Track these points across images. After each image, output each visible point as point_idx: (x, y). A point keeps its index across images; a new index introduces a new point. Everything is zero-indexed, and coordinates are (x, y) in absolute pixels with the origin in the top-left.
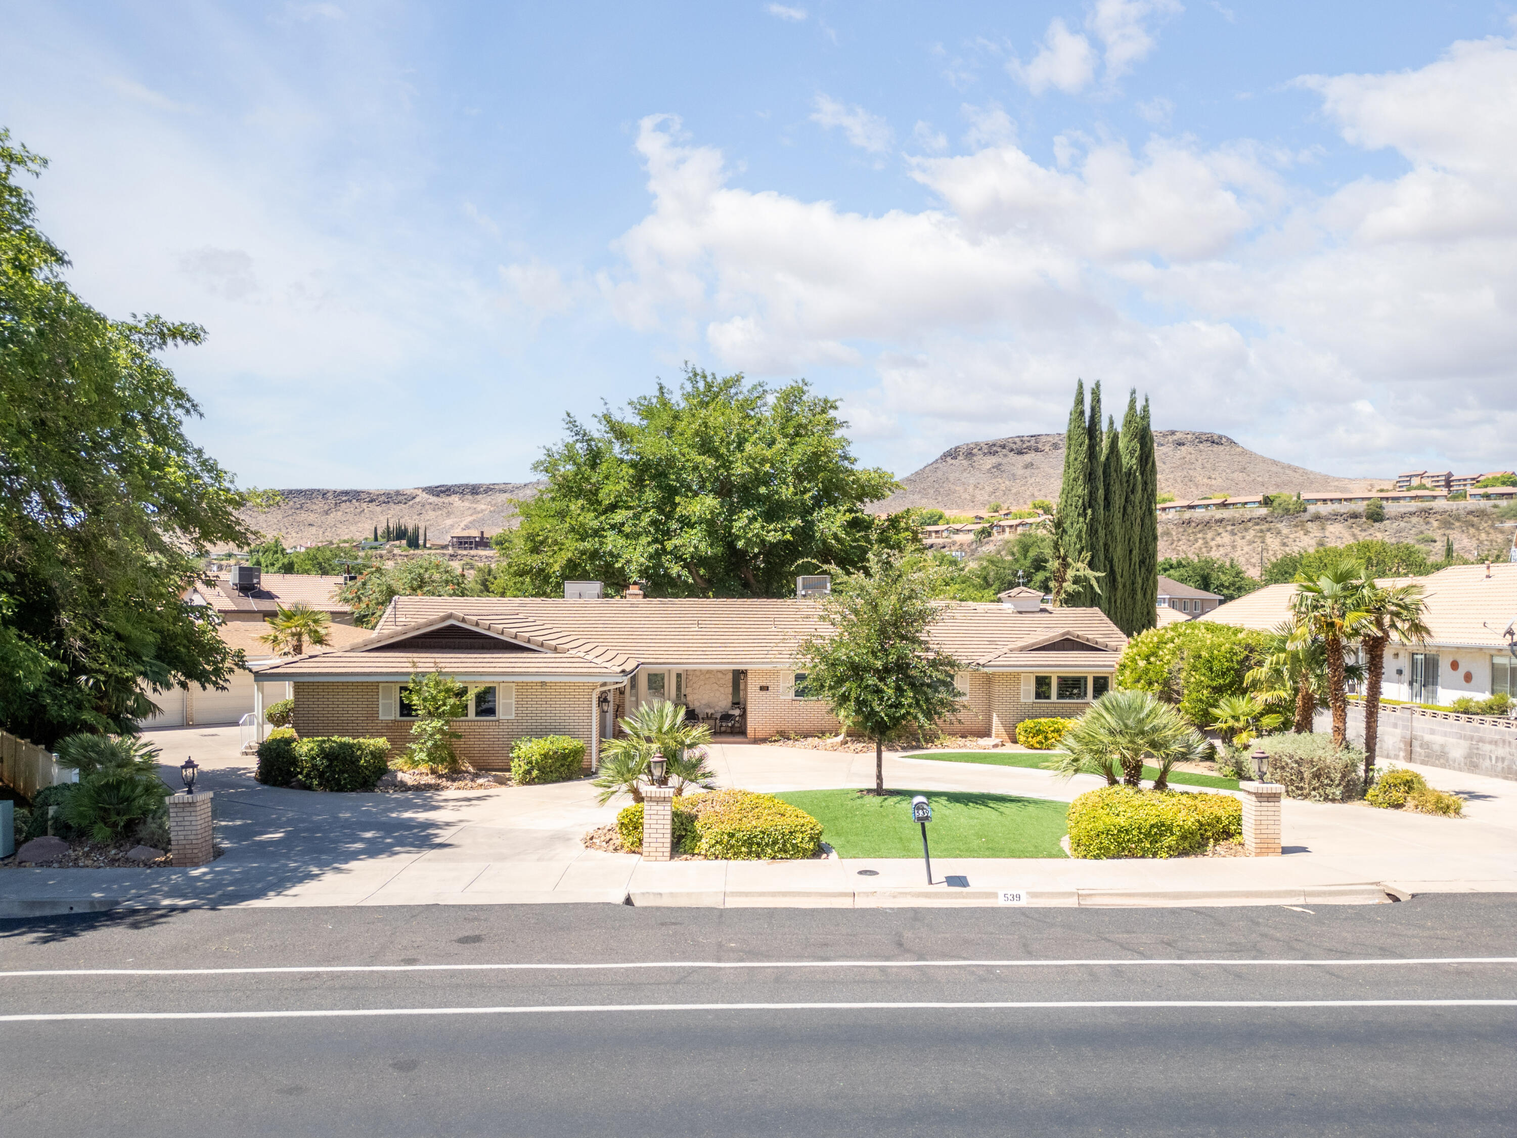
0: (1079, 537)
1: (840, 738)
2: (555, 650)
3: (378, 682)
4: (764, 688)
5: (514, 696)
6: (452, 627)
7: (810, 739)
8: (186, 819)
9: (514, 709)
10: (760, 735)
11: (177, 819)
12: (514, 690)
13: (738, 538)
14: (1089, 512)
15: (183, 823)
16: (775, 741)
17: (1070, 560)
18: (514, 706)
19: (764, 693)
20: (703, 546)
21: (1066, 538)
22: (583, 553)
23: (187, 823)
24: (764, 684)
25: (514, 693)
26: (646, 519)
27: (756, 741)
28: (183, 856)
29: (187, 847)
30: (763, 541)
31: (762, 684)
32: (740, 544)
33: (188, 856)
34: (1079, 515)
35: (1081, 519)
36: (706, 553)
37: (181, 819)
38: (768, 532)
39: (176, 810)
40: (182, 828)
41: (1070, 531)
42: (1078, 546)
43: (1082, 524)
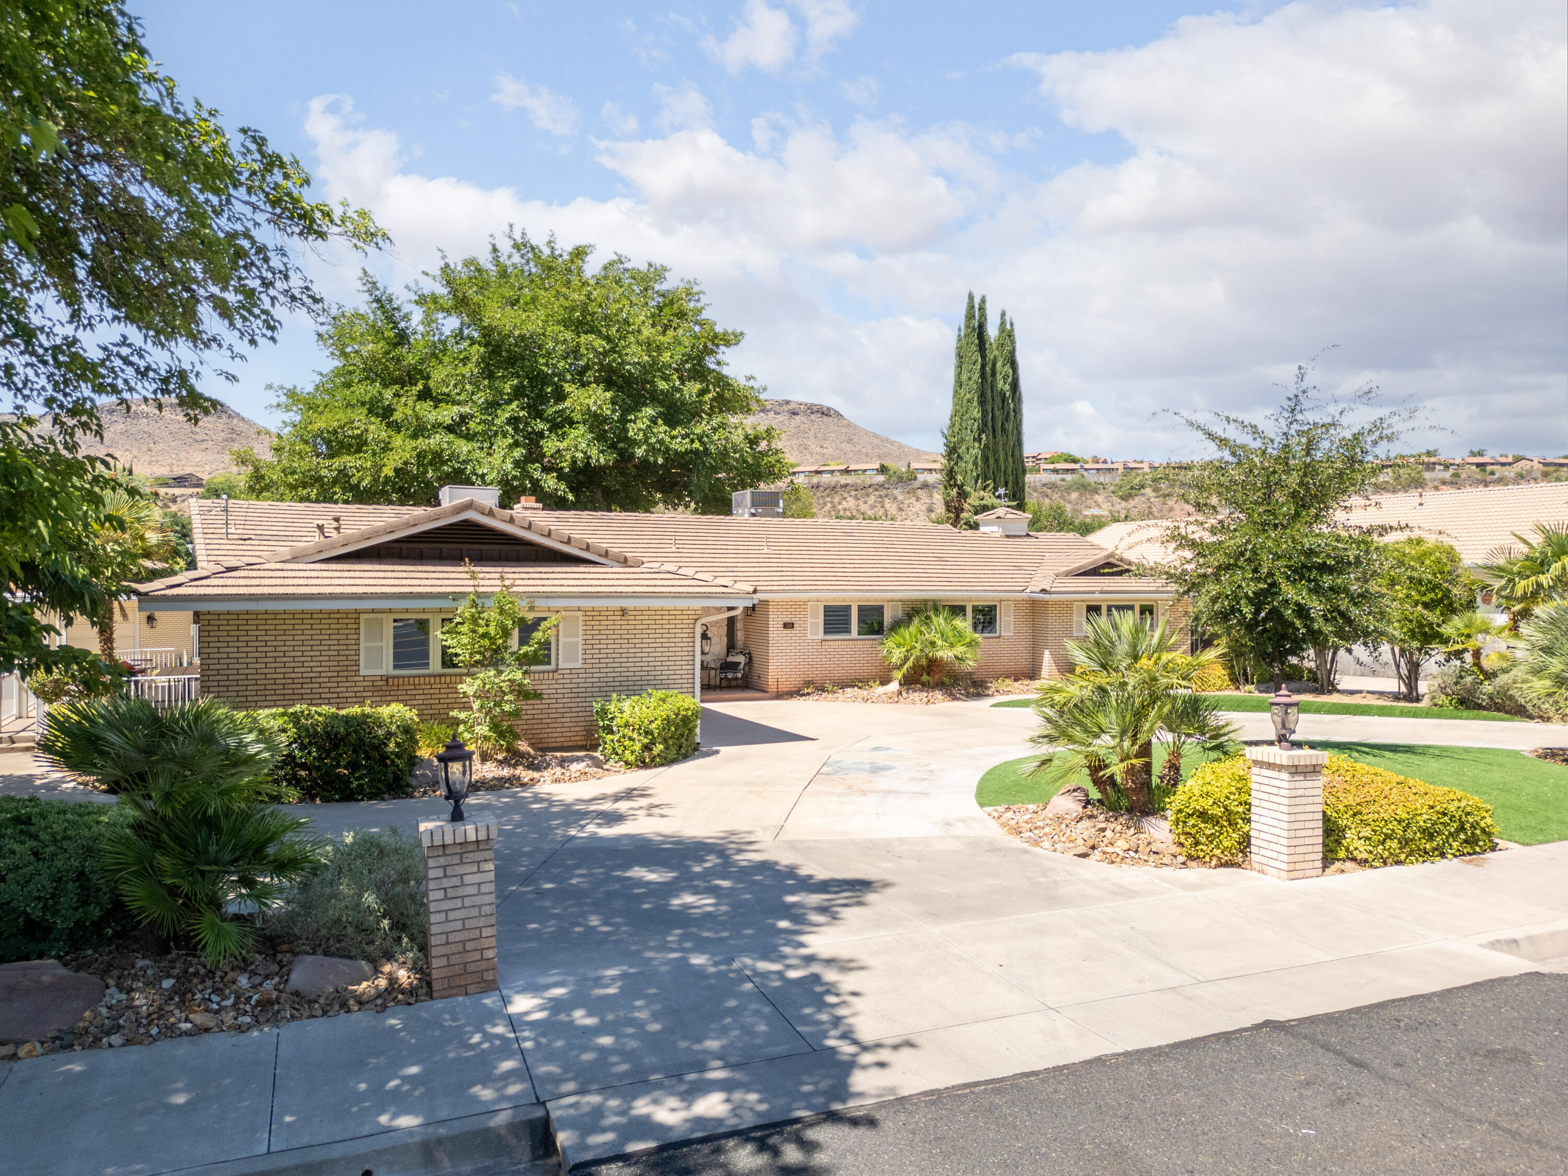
0: (975, 464)
1: (894, 686)
2: (625, 562)
3: (357, 612)
4: (788, 626)
5: (581, 632)
6: (467, 523)
7: (849, 690)
8: (467, 879)
9: (580, 652)
10: (784, 688)
11: (446, 883)
12: (581, 623)
13: (634, 443)
14: (984, 436)
15: (460, 892)
16: (808, 694)
17: (967, 488)
18: (581, 647)
19: (788, 631)
20: (593, 452)
21: (962, 464)
22: (420, 456)
23: (472, 890)
24: (788, 620)
25: (581, 628)
26: (504, 415)
27: (779, 696)
28: (458, 970)
29: (470, 946)
30: (668, 449)
31: (786, 620)
32: (640, 452)
33: (471, 968)
34: (974, 440)
35: (977, 445)
36: (598, 461)
37: (456, 881)
38: (673, 438)
39: (442, 861)
40: (459, 903)
41: (967, 457)
42: (975, 474)
43: (976, 451)
